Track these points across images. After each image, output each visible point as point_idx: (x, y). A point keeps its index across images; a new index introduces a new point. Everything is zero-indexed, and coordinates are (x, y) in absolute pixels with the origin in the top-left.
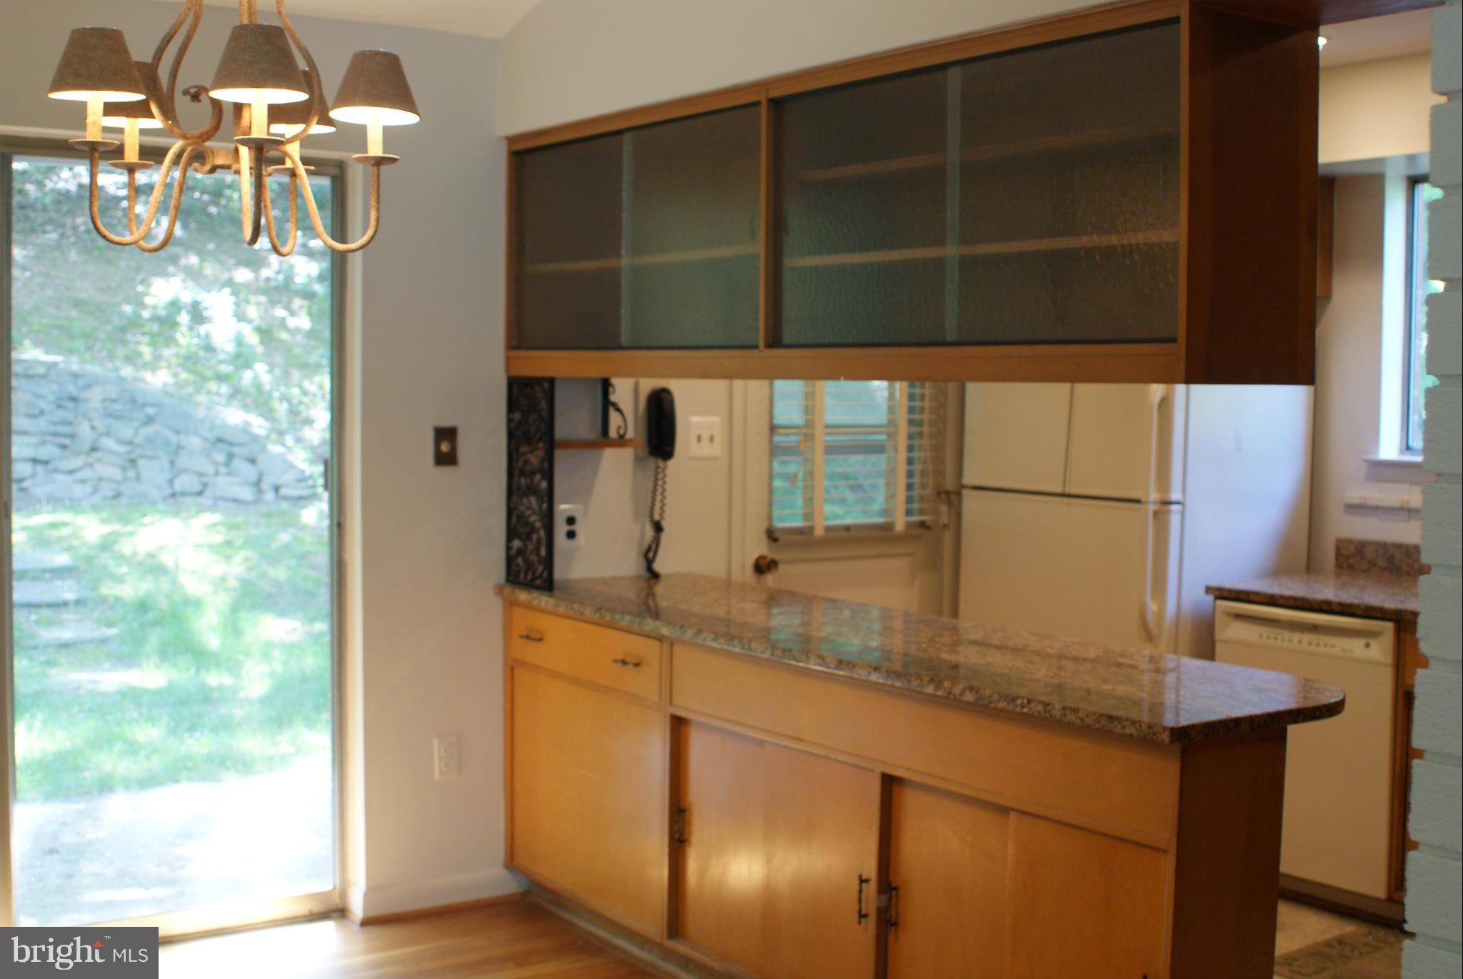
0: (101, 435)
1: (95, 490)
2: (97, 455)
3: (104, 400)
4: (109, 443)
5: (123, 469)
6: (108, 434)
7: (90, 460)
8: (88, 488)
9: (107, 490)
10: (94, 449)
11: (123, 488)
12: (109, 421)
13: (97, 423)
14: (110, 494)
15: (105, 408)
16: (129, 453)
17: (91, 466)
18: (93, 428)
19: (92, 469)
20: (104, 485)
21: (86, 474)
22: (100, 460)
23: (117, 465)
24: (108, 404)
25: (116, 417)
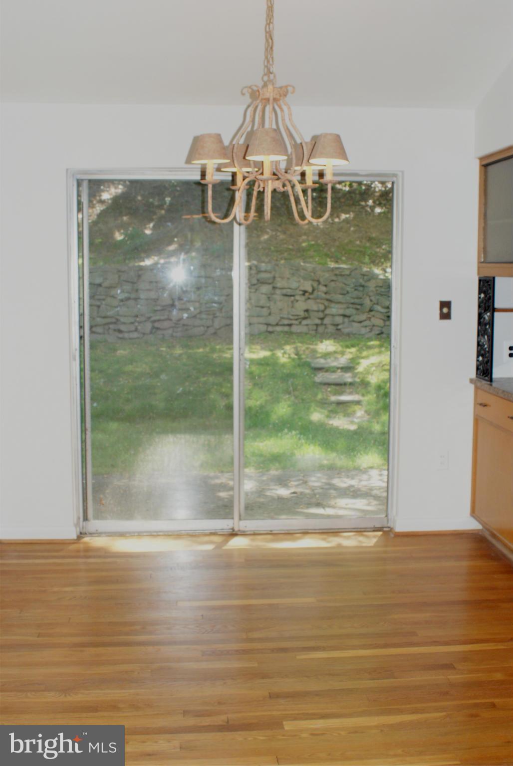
0: (375, 304)
1: (371, 331)
2: (372, 313)
3: (377, 287)
4: (378, 308)
5: (384, 321)
6: (377, 304)
7: (370, 316)
8: (368, 329)
9: (377, 331)
10: (371, 310)
11: (384, 330)
12: (378, 297)
13: (373, 298)
14: (378, 332)
15: (377, 290)
16: (386, 313)
17: (369, 319)
18: (371, 301)
19: (370, 320)
20: (374, 328)
21: (367, 323)
22: (374, 316)
23: (381, 319)
24: (378, 288)
25: (382, 295)
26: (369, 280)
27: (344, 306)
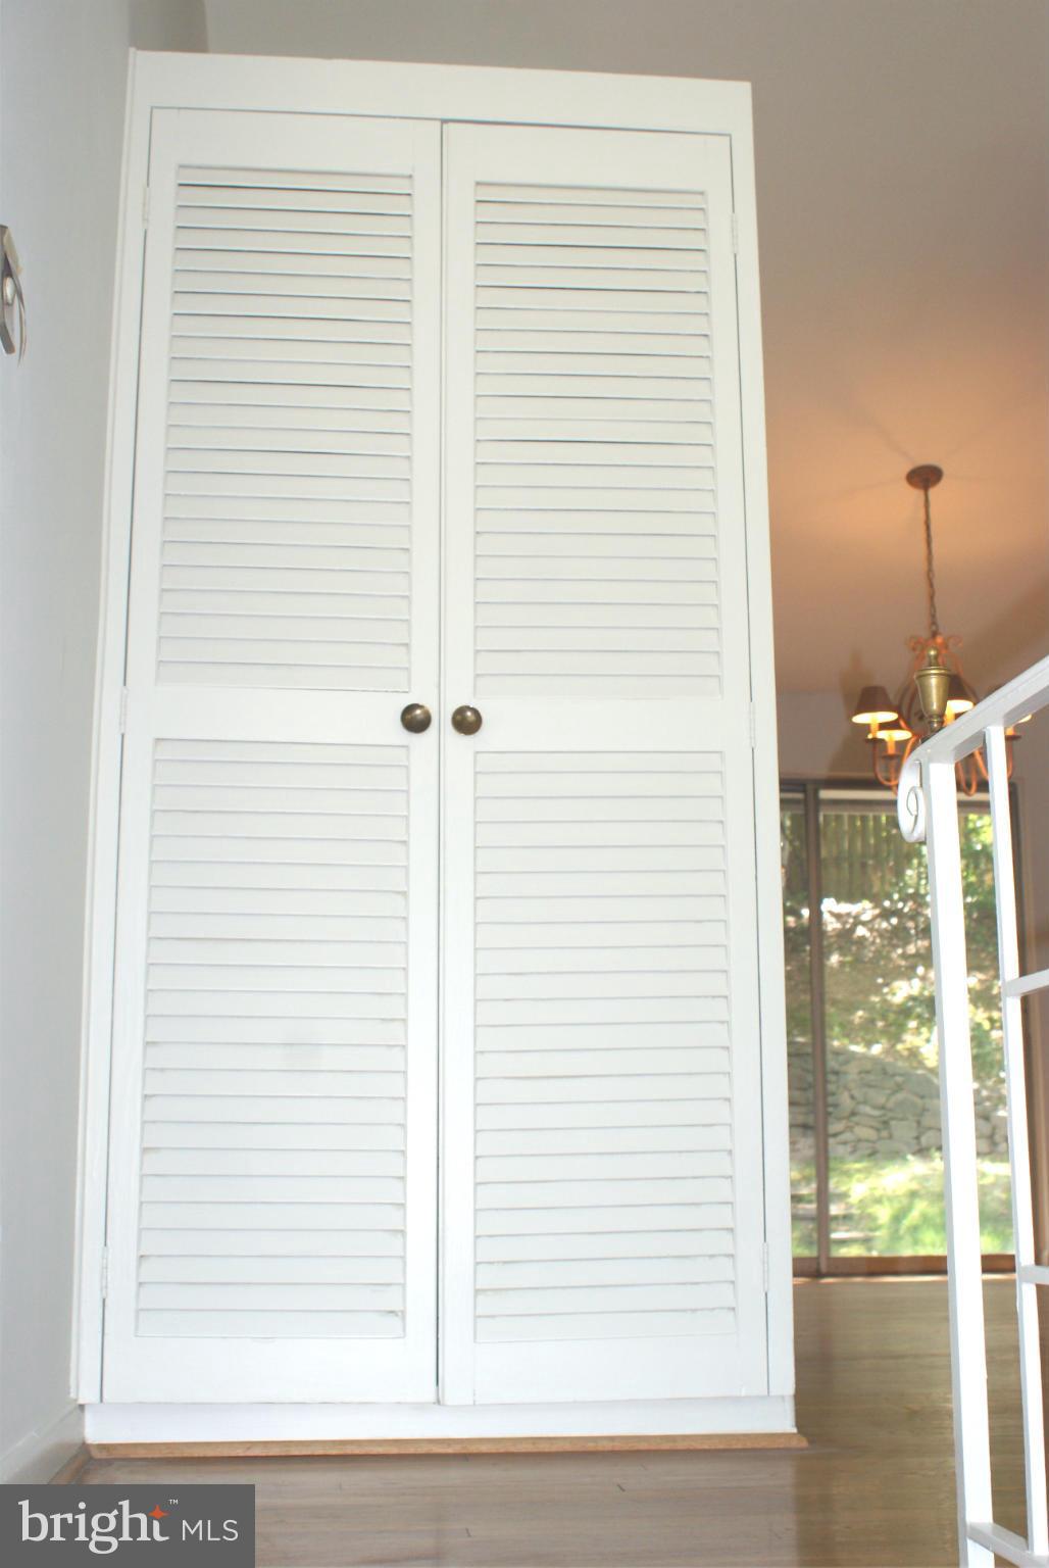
0: (858, 1102)
2: (855, 1119)
3: (860, 1073)
4: (865, 1109)
5: (878, 1130)
6: (865, 1103)
7: (849, 1124)
8: (849, 1148)
9: (865, 1149)
10: (853, 1114)
11: (878, 1145)
12: (864, 1090)
13: (856, 1093)
14: (868, 1152)
15: (861, 1079)
17: (850, 1129)
18: (852, 1097)
19: (852, 1131)
20: (861, 1145)
21: (847, 1136)
22: (857, 1124)
23: (872, 1127)
24: (863, 1075)
25: (870, 1086)
26: (847, 1062)
27: (803, 1109)
